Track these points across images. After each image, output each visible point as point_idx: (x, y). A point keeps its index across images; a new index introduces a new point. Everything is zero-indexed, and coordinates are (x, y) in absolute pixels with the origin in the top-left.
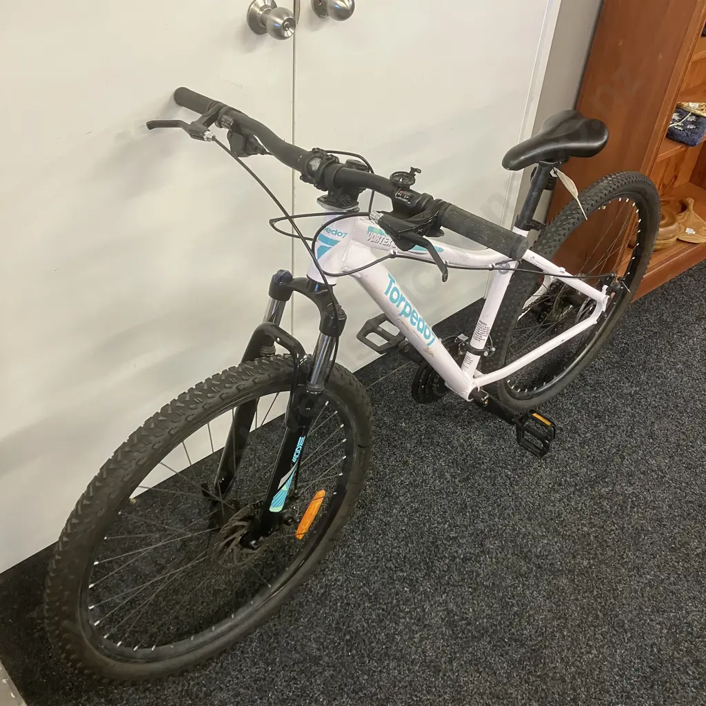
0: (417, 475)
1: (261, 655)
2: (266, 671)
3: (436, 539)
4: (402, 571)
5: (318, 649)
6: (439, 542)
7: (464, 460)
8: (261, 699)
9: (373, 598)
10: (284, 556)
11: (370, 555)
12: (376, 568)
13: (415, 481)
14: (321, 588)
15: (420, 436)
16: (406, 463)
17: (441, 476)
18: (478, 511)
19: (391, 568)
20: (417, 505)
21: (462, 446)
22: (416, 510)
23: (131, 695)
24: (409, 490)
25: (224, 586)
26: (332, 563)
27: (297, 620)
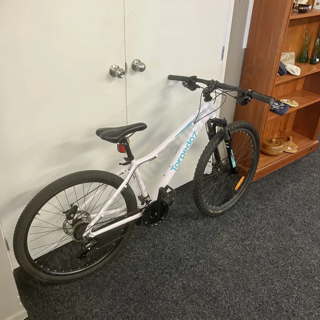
0: (176, 237)
1: (112, 297)
2: (113, 303)
3: (181, 259)
4: (167, 270)
5: (133, 296)
6: (182, 260)
7: (194, 231)
8: (111, 312)
9: (155, 279)
10: (123, 264)
11: (155, 264)
12: (157, 269)
13: (174, 239)
14: (136, 275)
15: (178, 223)
16: (171, 232)
17: (185, 237)
18: (198, 249)
19: (163, 269)
20: (174, 247)
21: (194, 226)
22: (174, 249)
23: (63, 309)
24: (172, 242)
25: (99, 274)
26: (140, 267)
27: (126, 286)
